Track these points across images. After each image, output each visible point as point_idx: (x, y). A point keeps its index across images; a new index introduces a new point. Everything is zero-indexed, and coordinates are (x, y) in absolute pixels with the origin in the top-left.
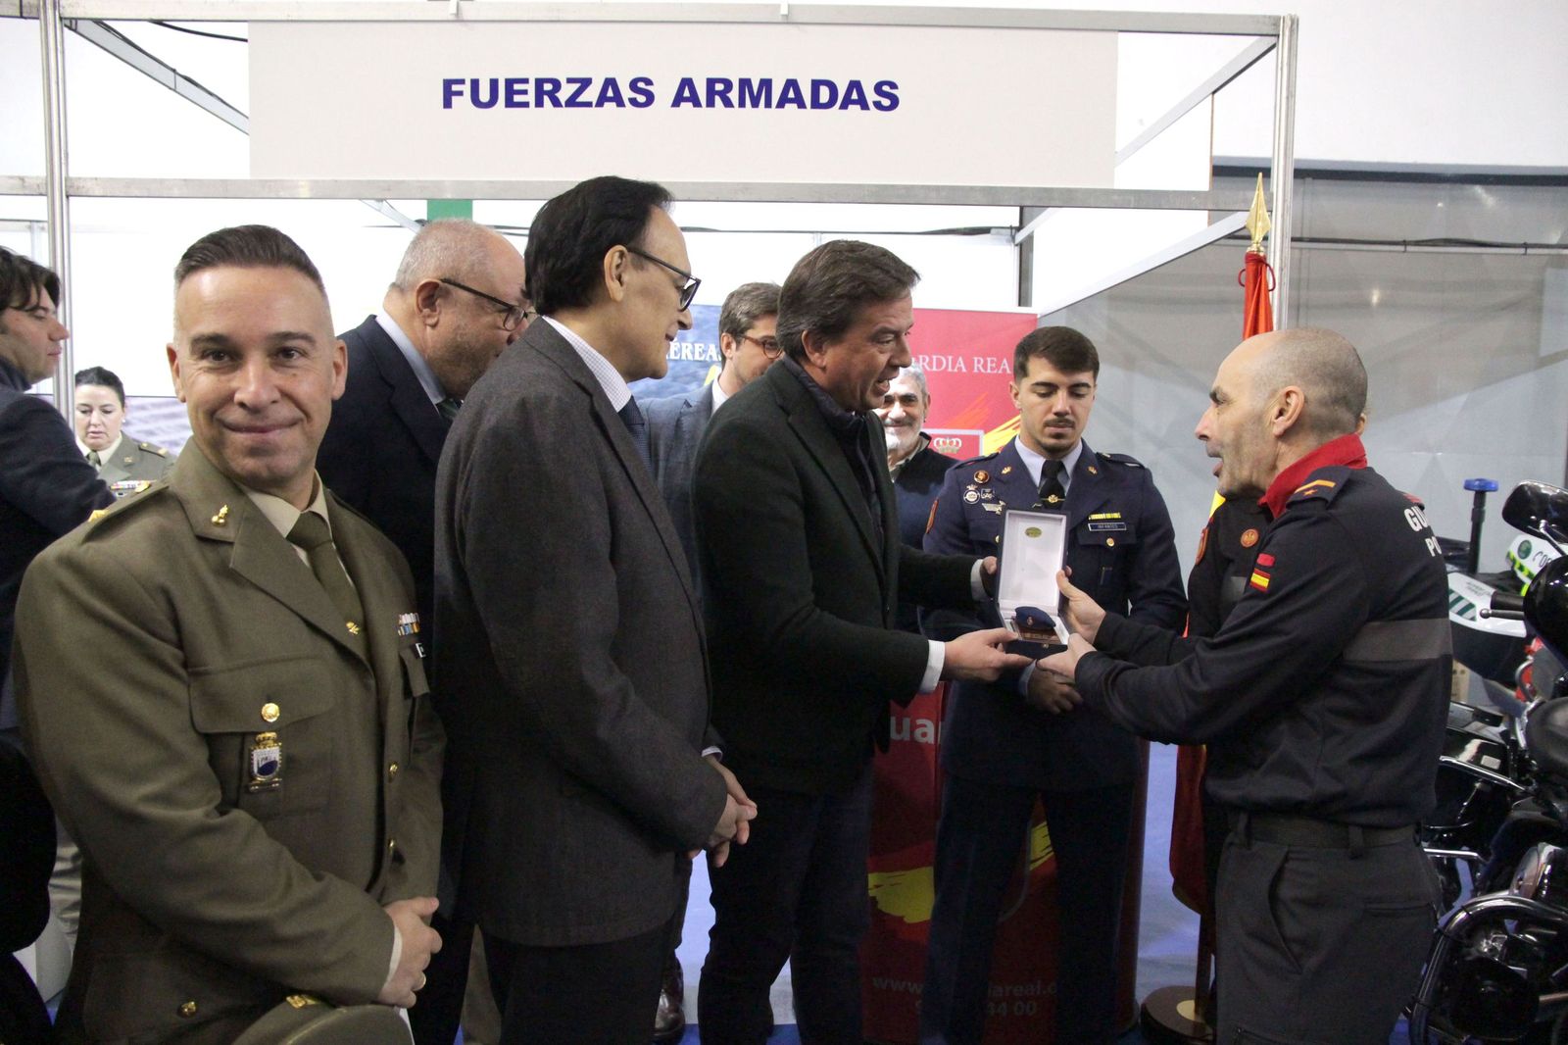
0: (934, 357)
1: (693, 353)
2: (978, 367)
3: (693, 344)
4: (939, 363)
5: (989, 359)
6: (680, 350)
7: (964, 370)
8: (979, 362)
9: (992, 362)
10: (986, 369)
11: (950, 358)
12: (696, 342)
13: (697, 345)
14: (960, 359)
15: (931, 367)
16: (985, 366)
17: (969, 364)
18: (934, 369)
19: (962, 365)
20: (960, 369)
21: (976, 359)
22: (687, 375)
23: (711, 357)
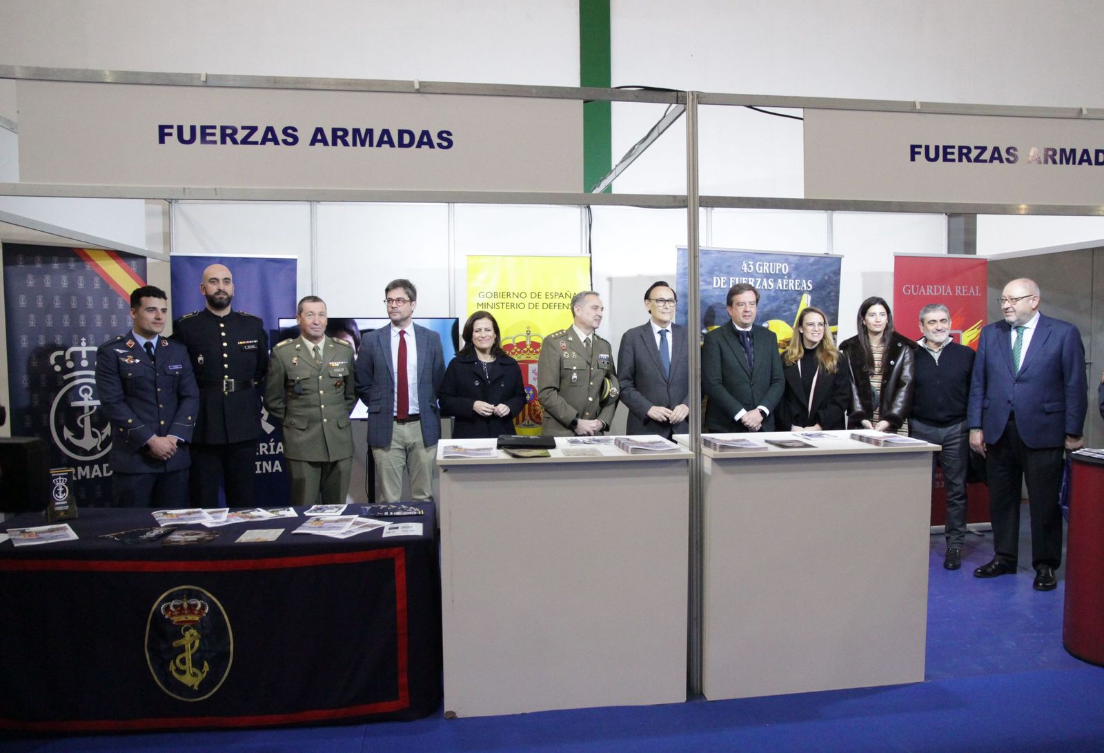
0: (935, 286)
1: (794, 286)
2: (958, 292)
3: (794, 280)
4: (938, 291)
5: (963, 287)
6: (788, 283)
7: (951, 294)
8: (958, 289)
9: (965, 288)
10: (962, 293)
11: (943, 287)
12: (796, 279)
13: (796, 281)
14: (949, 287)
15: (934, 293)
16: (961, 291)
17: (953, 291)
18: (935, 294)
19: (950, 291)
20: (949, 293)
21: (957, 287)
22: (792, 300)
23: (803, 288)
